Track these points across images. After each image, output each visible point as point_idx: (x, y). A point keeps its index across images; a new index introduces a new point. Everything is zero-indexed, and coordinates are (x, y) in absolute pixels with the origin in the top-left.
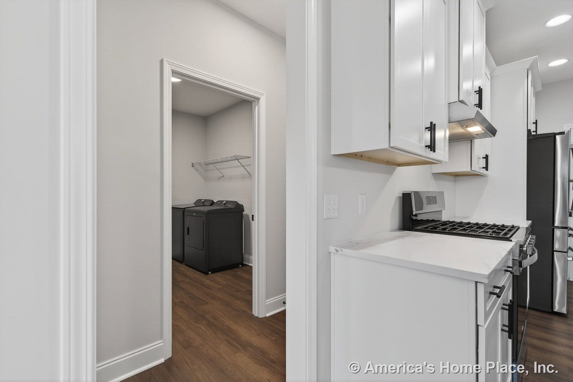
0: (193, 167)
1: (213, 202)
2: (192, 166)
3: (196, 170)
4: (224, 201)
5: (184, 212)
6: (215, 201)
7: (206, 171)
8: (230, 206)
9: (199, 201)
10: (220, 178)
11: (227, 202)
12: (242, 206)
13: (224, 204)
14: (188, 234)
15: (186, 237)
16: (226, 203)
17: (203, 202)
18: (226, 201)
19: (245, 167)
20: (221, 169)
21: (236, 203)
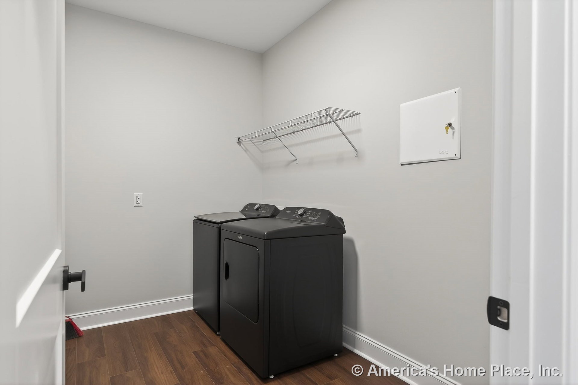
0: (240, 145)
1: (276, 208)
2: (238, 143)
3: (245, 151)
4: (300, 208)
5: (220, 230)
6: (281, 208)
7: (262, 152)
8: (313, 220)
9: (250, 206)
10: (289, 164)
11: (306, 210)
12: (341, 220)
13: (301, 215)
14: (227, 276)
15: (224, 283)
16: (305, 212)
17: (257, 209)
18: (303, 208)
19: (348, 137)
20: (292, 146)
21: (327, 213)
